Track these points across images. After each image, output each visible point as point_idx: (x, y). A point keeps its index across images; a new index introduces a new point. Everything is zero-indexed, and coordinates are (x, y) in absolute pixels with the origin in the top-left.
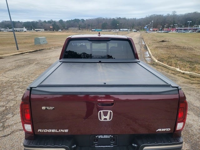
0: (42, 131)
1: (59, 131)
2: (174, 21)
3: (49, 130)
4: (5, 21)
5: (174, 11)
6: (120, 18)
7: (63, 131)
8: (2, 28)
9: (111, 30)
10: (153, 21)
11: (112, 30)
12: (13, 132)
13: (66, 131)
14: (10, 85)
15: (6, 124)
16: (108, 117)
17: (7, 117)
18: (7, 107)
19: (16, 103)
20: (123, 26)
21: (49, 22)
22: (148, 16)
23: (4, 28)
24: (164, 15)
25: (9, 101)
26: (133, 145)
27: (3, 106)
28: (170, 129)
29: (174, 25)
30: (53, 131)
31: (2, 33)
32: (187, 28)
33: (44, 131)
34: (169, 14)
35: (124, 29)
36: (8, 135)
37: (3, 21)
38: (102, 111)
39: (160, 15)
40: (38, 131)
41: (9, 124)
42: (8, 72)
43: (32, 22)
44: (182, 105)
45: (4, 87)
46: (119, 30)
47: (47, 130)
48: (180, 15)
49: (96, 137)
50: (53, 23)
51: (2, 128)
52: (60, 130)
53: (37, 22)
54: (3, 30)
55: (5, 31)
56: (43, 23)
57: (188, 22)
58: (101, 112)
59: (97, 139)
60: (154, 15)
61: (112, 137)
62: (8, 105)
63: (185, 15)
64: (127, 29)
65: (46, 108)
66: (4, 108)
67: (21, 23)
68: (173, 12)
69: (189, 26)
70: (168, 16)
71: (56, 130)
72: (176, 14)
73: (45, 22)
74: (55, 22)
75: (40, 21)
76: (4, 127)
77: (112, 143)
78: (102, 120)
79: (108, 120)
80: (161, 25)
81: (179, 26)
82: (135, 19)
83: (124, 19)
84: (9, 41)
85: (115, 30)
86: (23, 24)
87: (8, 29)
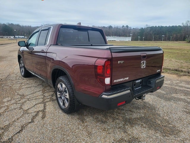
6: (12, 24)
9: (3, 36)
11: (5, 37)
13: (127, 78)
20: (18, 33)
28: (160, 70)
35: (20, 36)
46: (14, 37)
58: (142, 62)
59: (135, 84)
61: (141, 80)
64: (23, 37)
71: (123, 79)
82: (30, 27)
83: (18, 25)
85: (9, 37)
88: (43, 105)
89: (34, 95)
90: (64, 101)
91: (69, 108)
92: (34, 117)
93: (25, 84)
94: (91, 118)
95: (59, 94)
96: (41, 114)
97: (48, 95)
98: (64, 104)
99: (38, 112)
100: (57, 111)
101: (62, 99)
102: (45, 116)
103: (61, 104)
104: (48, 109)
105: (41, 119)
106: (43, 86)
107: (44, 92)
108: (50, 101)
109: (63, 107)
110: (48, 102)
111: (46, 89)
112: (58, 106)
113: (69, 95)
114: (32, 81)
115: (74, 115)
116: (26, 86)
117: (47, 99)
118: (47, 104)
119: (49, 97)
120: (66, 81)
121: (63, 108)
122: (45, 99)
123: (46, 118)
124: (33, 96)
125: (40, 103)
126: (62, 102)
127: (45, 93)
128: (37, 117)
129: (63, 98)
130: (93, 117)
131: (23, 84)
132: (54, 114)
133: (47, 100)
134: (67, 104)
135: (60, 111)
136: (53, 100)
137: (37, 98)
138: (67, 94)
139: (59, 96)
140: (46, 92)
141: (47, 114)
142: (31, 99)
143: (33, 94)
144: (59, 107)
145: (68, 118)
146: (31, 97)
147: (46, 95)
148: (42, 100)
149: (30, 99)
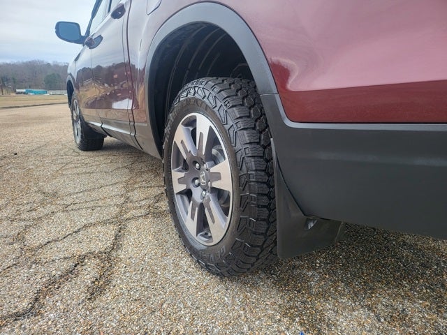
88: (112, 230)
89: (94, 194)
90: (202, 207)
91: (234, 246)
92: (53, 285)
93: (78, 165)
94: (361, 313)
95: (182, 175)
96: (89, 272)
97: (143, 196)
98: (203, 225)
99: (81, 260)
100: (169, 261)
101: (194, 202)
102: (108, 282)
103: (191, 225)
104: (129, 250)
105: (83, 296)
106: (131, 170)
107: (128, 187)
108: (146, 216)
109: (200, 242)
110: (135, 218)
111: (138, 180)
112: (177, 237)
113: (236, 166)
114: (102, 158)
115: (255, 286)
116: (76, 171)
117: (135, 208)
118: (132, 226)
119: (143, 203)
120: (217, 90)
121: (198, 247)
122: (129, 209)
123: (107, 297)
124: (89, 199)
125: (104, 223)
126: (192, 217)
127: (133, 190)
128: (67, 285)
129: (197, 194)
130: (370, 308)
131: (71, 166)
132: (154, 273)
133: (133, 212)
134: (220, 225)
135: (186, 262)
136: (158, 214)
137: (100, 203)
138: (224, 168)
139: (178, 188)
140: (136, 186)
141: (119, 269)
142: (77, 206)
143: (90, 190)
144: (180, 243)
145: (225, 305)
146: (77, 201)
147: (136, 195)
148: (114, 210)
149: (70, 208)
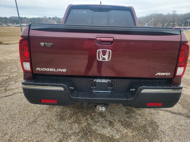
0: (40, 70)
1: (58, 71)
2: (174, 21)
3: (47, 69)
4: (13, 17)
5: (175, 11)
7: (61, 71)
8: (10, 23)
10: (153, 19)
12: (14, 94)
13: (64, 70)
14: (14, 62)
15: (8, 88)
16: (106, 57)
17: (9, 83)
18: (10, 77)
19: (19, 74)
21: (54, 19)
22: (148, 15)
23: (11, 23)
24: (164, 15)
25: (12, 73)
26: (131, 90)
27: (7, 76)
28: (170, 74)
29: (173, 23)
30: (51, 70)
31: (9, 28)
32: (187, 27)
33: (43, 70)
34: (170, 14)
36: (10, 96)
37: (11, 17)
38: (101, 50)
39: (161, 14)
40: (37, 70)
41: (11, 88)
42: (13, 54)
43: (38, 18)
44: (183, 47)
45: (8, 63)
47: (45, 69)
48: (180, 14)
49: (94, 80)
50: (57, 20)
51: (4, 91)
52: (58, 69)
53: (42, 18)
54: (11, 25)
55: (12, 26)
56: (48, 19)
57: (188, 20)
58: (99, 51)
59: (95, 84)
60: (155, 14)
61: (110, 81)
62: (11, 75)
63: (185, 15)
65: (45, 45)
66: (7, 77)
67: (28, 19)
68: (173, 11)
69: (189, 25)
70: (168, 16)
71: (54, 69)
72: (176, 13)
73: (50, 18)
74: (59, 19)
75: (45, 17)
76: (6, 90)
77: (110, 89)
78: (101, 60)
79: (107, 60)
80: (161, 24)
81: (178, 25)
84: (15, 34)
86: (30, 20)
87: (15, 24)
